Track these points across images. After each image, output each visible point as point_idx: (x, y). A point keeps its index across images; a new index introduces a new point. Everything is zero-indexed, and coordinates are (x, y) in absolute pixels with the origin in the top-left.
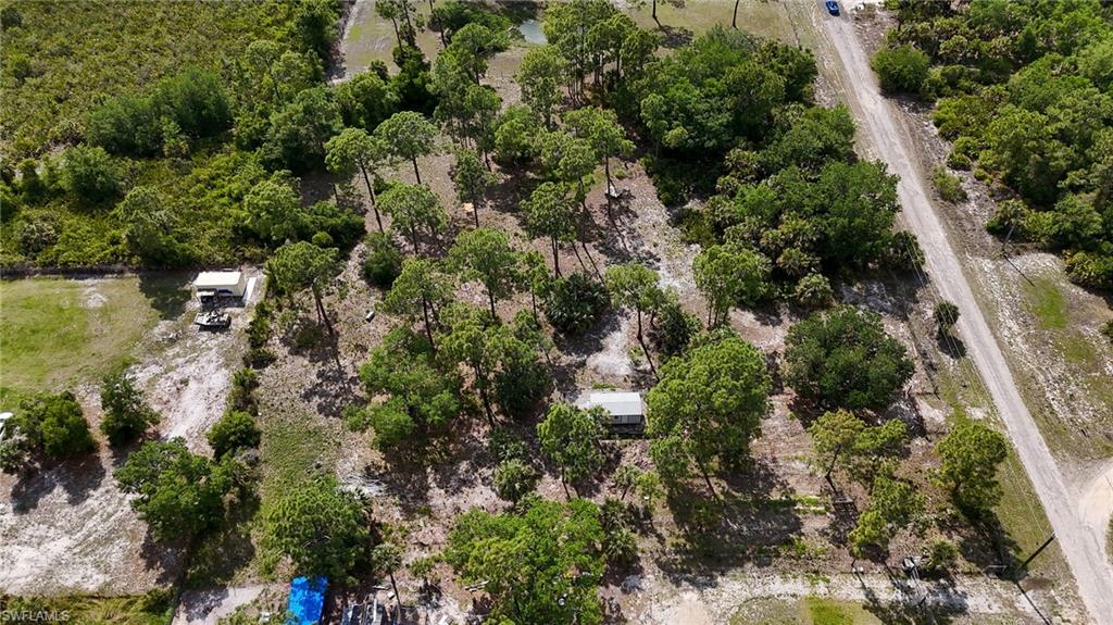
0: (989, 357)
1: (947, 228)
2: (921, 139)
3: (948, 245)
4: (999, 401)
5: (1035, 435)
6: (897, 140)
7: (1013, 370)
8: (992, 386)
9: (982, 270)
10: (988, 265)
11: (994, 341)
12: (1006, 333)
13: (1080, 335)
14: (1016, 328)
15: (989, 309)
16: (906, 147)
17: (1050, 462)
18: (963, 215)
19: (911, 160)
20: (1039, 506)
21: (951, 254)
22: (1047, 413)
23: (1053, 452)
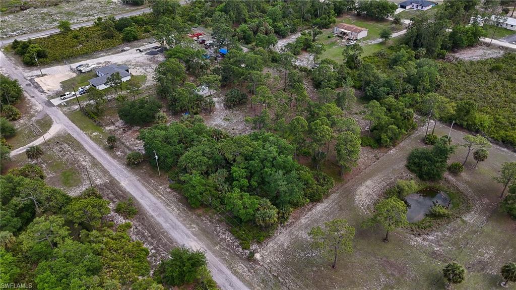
0: (93, 148)
1: (121, 189)
2: (153, 237)
3: (118, 180)
4: (88, 139)
5: (75, 136)
6: (166, 226)
7: (84, 149)
8: (91, 142)
9: (100, 178)
10: (98, 182)
11: (92, 154)
12: (87, 160)
13: (55, 172)
14: (84, 163)
15: (95, 163)
16: (158, 224)
17: (69, 132)
18: (115, 200)
19: (152, 216)
20: (73, 122)
21: (116, 177)
22: (70, 143)
23: (69, 134)
